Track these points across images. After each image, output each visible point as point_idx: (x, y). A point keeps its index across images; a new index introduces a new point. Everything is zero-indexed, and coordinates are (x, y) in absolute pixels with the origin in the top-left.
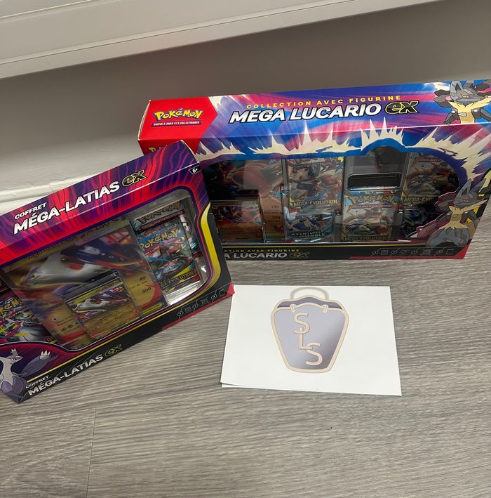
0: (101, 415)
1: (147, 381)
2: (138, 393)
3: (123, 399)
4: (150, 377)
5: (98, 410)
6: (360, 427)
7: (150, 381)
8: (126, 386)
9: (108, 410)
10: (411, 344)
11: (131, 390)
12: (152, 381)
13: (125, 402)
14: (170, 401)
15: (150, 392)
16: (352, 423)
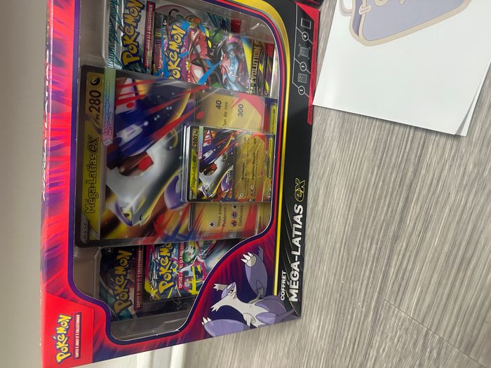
0: (399, 299)
1: (381, 215)
2: (391, 234)
3: (390, 258)
4: (377, 210)
5: (390, 298)
7: (382, 210)
8: (374, 246)
9: (396, 285)
11: (382, 241)
12: (383, 207)
13: (395, 258)
14: (425, 191)
15: (397, 217)
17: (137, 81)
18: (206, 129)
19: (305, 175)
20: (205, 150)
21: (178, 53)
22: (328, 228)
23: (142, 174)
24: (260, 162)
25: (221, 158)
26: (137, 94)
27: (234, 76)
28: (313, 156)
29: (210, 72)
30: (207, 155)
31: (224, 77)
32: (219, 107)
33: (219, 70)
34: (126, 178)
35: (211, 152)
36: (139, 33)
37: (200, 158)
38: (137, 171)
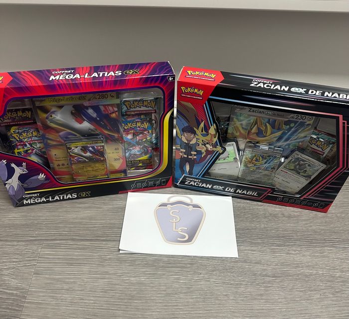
6: (219, 276)
10: (260, 235)
16: (214, 273)
17: (117, 113)
18: (103, 146)
19: (93, 195)
20: (93, 148)
21: (136, 127)
22: (69, 212)
23: (74, 120)
24: (94, 173)
25: (91, 155)
26: (111, 114)
27: (133, 153)
28: (104, 197)
29: (131, 141)
30: (91, 149)
31: (131, 148)
32: (116, 149)
33: (134, 145)
34: (70, 114)
35: (93, 150)
36: (140, 108)
37: (89, 146)
38: (75, 118)
